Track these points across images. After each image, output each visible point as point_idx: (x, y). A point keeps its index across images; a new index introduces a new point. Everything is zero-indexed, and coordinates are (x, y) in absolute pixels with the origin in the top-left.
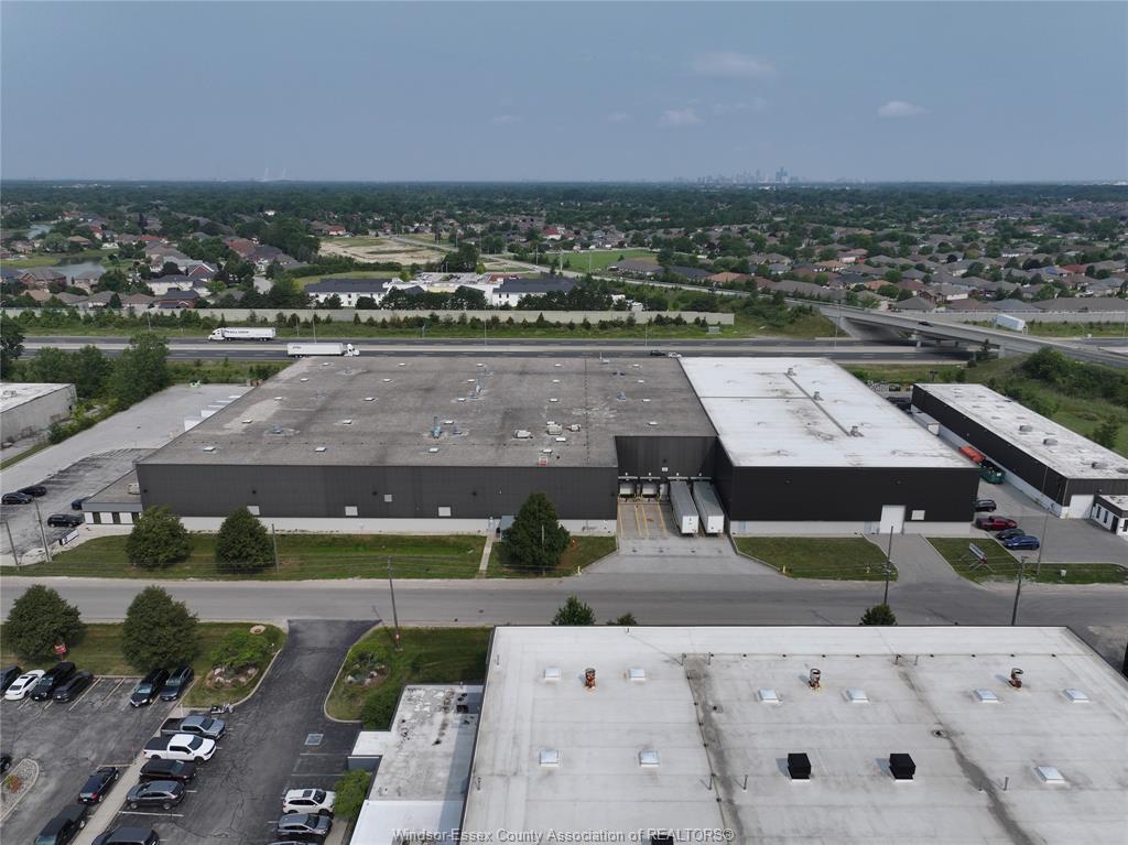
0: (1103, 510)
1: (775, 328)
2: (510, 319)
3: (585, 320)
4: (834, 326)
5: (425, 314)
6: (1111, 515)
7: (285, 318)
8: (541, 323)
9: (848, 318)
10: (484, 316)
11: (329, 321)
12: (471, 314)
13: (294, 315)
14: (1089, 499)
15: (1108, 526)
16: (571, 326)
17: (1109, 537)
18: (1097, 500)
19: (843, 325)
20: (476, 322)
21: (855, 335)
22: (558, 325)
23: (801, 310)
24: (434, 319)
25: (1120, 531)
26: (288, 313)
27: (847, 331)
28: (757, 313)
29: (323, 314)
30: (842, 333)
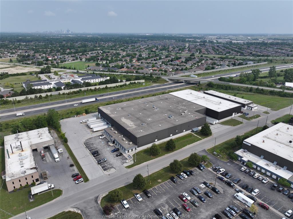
0: (249, 107)
1: (155, 82)
2: (99, 88)
3: (116, 85)
4: (166, 80)
5: (78, 89)
6: (251, 108)
7: (37, 96)
8: (106, 87)
9: (168, 79)
10: (93, 88)
11: (51, 95)
12: (89, 88)
13: (40, 95)
14: (247, 106)
15: (250, 109)
16: (114, 87)
17: (251, 111)
18: (248, 106)
19: (167, 80)
20: (91, 89)
21: (170, 82)
22: (111, 88)
23: (158, 77)
24: (81, 90)
25: (252, 110)
26: (38, 95)
27: (168, 81)
28: (148, 79)
29: (49, 94)
30: (168, 82)
